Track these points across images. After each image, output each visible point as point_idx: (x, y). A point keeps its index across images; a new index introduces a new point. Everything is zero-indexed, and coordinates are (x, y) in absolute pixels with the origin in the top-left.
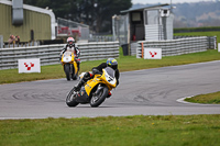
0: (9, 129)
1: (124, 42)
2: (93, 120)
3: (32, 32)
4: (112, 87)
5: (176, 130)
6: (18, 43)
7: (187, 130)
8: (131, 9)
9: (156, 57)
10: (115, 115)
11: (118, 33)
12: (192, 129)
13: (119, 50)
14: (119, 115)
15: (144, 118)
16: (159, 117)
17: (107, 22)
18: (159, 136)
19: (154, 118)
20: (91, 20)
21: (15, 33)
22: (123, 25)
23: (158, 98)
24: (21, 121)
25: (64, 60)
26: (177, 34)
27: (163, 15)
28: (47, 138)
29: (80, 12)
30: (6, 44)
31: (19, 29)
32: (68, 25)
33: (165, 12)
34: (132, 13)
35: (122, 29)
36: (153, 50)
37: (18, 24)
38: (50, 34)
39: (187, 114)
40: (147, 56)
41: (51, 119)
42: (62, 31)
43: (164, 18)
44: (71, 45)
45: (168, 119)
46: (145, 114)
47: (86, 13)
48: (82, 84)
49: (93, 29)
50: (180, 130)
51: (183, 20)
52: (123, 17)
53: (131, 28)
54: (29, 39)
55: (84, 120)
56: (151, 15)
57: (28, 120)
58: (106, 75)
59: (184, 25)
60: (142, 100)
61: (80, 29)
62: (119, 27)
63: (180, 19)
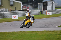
0: (9, 34)
1: (41, 11)
2: (33, 32)
3: (16, 8)
4: (32, 23)
5: (55, 35)
6: (12, 11)
7: (58, 35)
8: (43, 1)
9: (50, 15)
10: (39, 31)
11: (40, 8)
12: (60, 34)
13: (40, 13)
14: (40, 31)
15: (47, 31)
16: (51, 31)
17: (37, 5)
18: (51, 36)
19: (49, 31)
20: (32, 4)
21: (11, 8)
22: (41, 6)
23: (51, 26)
24: (13, 32)
25: (26, 15)
26: (56, 8)
27: (52, 3)
28: (20, 37)
29: (29, 2)
30: (9, 11)
31: (12, 7)
32: (26, 6)
33: (53, 2)
34: (43, 3)
35: (41, 7)
36: (49, 13)
37: (12, 6)
38: (21, 8)
39: (59, 30)
40: (48, 14)
41: (21, 32)
42: (24, 7)
43: (52, 4)
44: (28, 11)
45: (53, 31)
46: (47, 30)
47: (31, 3)
48: (24, 22)
49: (33, 7)
50: (57, 35)
51: (58, 4)
52: (41, 4)
53: (43, 7)
54: (15, 10)
55: (30, 32)
56: (49, 3)
57: (15, 32)
58: (31, 20)
59: (58, 6)
60: (46, 26)
61: (29, 7)
62: (40, 6)
63: (57, 4)
